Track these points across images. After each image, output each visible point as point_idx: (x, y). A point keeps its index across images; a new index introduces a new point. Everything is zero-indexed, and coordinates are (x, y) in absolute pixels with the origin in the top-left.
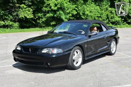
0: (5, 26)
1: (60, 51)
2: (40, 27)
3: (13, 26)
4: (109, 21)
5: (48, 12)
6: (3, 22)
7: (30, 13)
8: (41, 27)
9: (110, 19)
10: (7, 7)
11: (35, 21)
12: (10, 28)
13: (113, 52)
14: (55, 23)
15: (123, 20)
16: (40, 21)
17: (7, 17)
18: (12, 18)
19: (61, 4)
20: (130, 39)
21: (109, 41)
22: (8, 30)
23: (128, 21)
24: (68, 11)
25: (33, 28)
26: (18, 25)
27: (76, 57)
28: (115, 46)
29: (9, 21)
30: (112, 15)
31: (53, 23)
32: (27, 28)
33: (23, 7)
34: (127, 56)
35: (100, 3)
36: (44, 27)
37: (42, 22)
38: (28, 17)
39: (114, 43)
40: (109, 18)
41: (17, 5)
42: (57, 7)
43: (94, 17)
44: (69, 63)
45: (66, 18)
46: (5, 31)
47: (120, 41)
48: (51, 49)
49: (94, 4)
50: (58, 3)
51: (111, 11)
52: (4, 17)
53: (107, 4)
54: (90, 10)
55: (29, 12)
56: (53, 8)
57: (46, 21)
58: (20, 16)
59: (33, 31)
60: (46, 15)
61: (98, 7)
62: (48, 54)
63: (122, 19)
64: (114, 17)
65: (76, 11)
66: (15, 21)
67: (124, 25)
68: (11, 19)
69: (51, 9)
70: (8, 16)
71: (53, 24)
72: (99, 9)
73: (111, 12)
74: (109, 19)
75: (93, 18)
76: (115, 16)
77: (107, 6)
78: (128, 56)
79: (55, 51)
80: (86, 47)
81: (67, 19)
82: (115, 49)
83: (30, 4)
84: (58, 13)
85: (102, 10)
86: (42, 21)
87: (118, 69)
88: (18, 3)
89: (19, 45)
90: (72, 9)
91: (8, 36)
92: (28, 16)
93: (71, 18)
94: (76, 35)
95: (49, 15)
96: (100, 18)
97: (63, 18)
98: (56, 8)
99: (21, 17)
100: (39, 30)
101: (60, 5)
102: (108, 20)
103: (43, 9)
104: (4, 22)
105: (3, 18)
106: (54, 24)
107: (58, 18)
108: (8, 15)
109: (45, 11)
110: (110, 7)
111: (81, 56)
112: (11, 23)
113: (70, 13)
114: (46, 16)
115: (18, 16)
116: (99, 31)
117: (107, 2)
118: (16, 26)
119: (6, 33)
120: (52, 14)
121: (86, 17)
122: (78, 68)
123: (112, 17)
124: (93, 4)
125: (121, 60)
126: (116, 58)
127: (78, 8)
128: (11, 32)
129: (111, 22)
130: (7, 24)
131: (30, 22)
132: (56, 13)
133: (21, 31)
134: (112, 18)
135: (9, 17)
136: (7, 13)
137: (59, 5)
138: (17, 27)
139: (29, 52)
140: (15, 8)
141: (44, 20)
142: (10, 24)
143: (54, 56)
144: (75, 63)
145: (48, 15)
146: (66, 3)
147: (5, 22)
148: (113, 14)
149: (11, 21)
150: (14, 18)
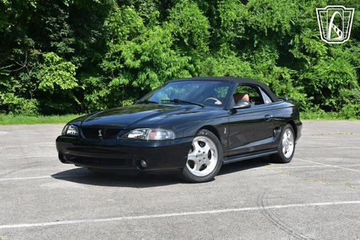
1: (170, 135)
3: (20, 109)
5: (116, 73)
7: (68, 74)
10: (6, 56)
11: (81, 97)
12: (14, 113)
13: (287, 156)
15: (312, 101)
16: (93, 98)
17: (5, 82)
18: (20, 86)
19: (151, 53)
21: (277, 128)
22: (7, 118)
23: (325, 102)
24: (169, 73)
26: (37, 106)
29: (13, 94)
30: (284, 86)
32: (60, 115)
33: (52, 59)
35: (253, 54)
37: (97, 101)
38: (63, 87)
41: (36, 52)
42: (139, 61)
48: (150, 131)
49: (237, 56)
50: (144, 50)
51: (281, 75)
53: (271, 55)
54: (227, 71)
55: (68, 71)
56: (129, 62)
57: (108, 96)
60: (111, 80)
61: (246, 65)
62: (141, 140)
63: (308, 97)
64: (288, 91)
65: (191, 72)
66: (26, 96)
67: (314, 111)
68: (16, 89)
69: (125, 66)
70: (9, 80)
72: (250, 69)
73: (281, 78)
76: (292, 89)
77: (270, 62)
79: (158, 135)
83: (71, 50)
84: (143, 76)
85: (256, 71)
86: (98, 96)
88: (37, 48)
90: (179, 67)
92: (64, 83)
94: (203, 107)
95: (117, 80)
98: (137, 64)
101: (149, 56)
103: (103, 64)
107: (143, 88)
108: (9, 78)
109: (109, 69)
110: (277, 66)
112: (16, 100)
113: (173, 76)
114: (110, 85)
115: (38, 82)
116: (253, 103)
117: (269, 53)
118: (29, 108)
119: (4, 124)
120: (125, 78)
124: (233, 57)
127: (195, 66)
128: (16, 123)
130: (5, 102)
132: (136, 77)
133: (43, 122)
134: (282, 94)
135: (12, 84)
136: (8, 73)
137: (147, 54)
138: (31, 111)
139: (98, 137)
140: (28, 61)
141: (102, 94)
142: (15, 102)
143: (155, 145)
145: (115, 81)
146: (165, 51)
148: (286, 84)
149: (15, 94)
150: (26, 88)
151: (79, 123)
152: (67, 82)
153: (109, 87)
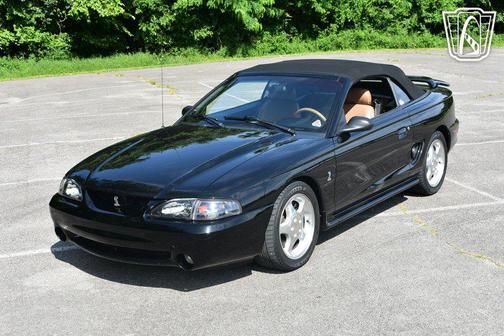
0: (15, 50)
1: (232, 207)
2: (152, 51)
3: (46, 48)
4: (421, 20)
6: (7, 32)
8: (155, 48)
9: (425, 14)
11: (133, 25)
12: (37, 56)
13: (433, 182)
14: (211, 33)
16: (152, 27)
17: (21, 11)
18: (43, 15)
20: (500, 108)
21: (418, 145)
22: (27, 64)
25: (126, 52)
26: (69, 43)
27: (293, 224)
28: (441, 160)
29: (32, 28)
31: (204, 33)
34: (485, 199)
36: (167, 48)
37: (158, 31)
38: (103, 13)
39: (437, 149)
40: (419, 7)
43: (364, 6)
44: (264, 249)
45: (252, 14)
46: (16, 67)
47: (460, 135)
48: (197, 203)
52: (12, 15)
57: (173, 24)
58: (74, 9)
59: (125, 65)
62: (183, 220)
64: (439, 5)
66: (53, 29)
68: (37, 19)
70: (26, 8)
71: (200, 37)
74: (420, 14)
75: (359, 12)
78: (491, 196)
79: (212, 209)
80: (329, 179)
81: (255, 16)
82: (440, 168)
86: (159, 24)
87: (451, 266)
89: (75, 174)
91: (27, 95)
92: (104, 7)
93: (272, 12)
94: (292, 134)
96: (384, 11)
97: (243, 12)
99: (76, 12)
100: (148, 64)
102: (416, 15)
104: (12, 30)
105: (8, 18)
106: (208, 37)
107: (223, 11)
108: (25, 5)
111: (310, 217)
112: (39, 36)
114: (175, 6)
115: (67, 8)
116: (378, 106)
118: (57, 48)
119: (22, 76)
121: (330, 6)
122: (299, 265)
123: (431, 5)
125: (463, 220)
126: (444, 211)
128: (40, 72)
129: (428, 26)
130: (22, 40)
131: (114, 32)
133: (79, 69)
134: (431, 10)
135: (29, 12)
138: (62, 52)
139: (114, 209)
141: (165, 20)
142: (36, 40)
143: (208, 230)
144: (287, 248)
145: (183, 1)
147: (16, 33)
149: (37, 28)
150: (51, 17)
151: (84, 173)
152: (108, 6)
153: (174, 11)
